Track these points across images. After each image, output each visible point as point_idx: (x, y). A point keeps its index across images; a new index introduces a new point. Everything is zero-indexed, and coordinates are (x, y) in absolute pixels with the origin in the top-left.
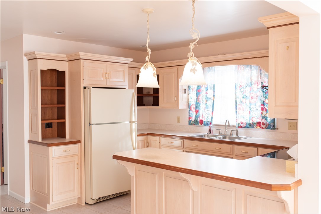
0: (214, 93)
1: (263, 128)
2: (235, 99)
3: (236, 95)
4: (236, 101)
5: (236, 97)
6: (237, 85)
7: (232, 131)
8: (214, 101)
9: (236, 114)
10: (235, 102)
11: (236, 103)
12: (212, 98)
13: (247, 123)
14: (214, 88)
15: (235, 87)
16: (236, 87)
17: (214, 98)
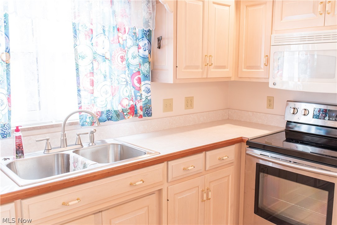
0: (7, 43)
1: (140, 116)
2: (74, 62)
3: (76, 50)
4: (77, 65)
5: (76, 56)
7: (78, 135)
9: (79, 95)
10: (75, 68)
11: (77, 69)
13: (102, 113)
15: (71, 30)
16: (75, 31)
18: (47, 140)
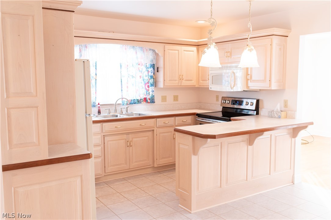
0: (96, 71)
1: (149, 103)
2: (120, 78)
3: (121, 74)
5: (121, 76)
6: (122, 65)
7: (121, 108)
8: (96, 80)
9: (122, 92)
11: (121, 81)
12: (95, 77)
13: (131, 100)
14: (96, 66)
16: (121, 66)
17: (96, 77)
18: (109, 109)
